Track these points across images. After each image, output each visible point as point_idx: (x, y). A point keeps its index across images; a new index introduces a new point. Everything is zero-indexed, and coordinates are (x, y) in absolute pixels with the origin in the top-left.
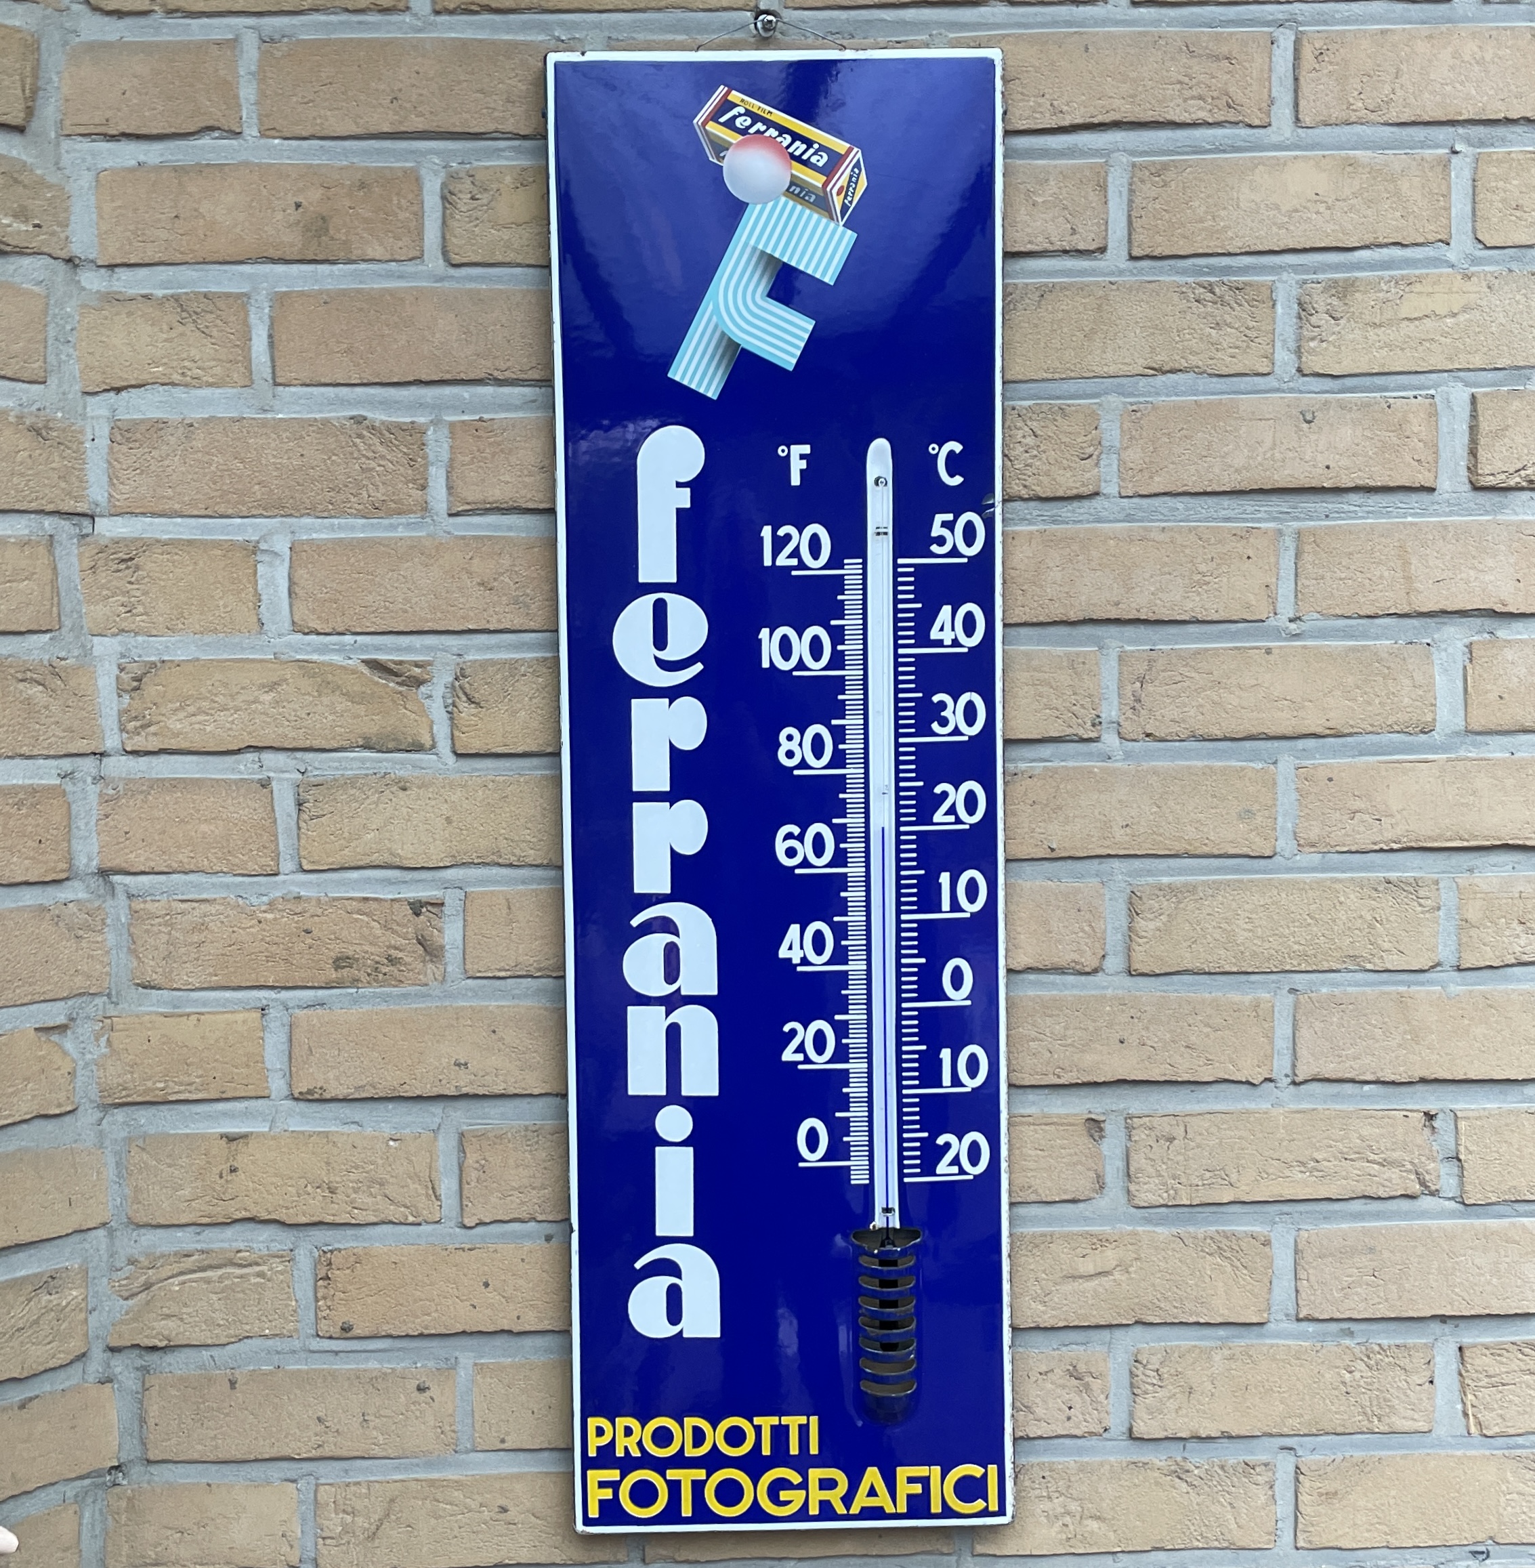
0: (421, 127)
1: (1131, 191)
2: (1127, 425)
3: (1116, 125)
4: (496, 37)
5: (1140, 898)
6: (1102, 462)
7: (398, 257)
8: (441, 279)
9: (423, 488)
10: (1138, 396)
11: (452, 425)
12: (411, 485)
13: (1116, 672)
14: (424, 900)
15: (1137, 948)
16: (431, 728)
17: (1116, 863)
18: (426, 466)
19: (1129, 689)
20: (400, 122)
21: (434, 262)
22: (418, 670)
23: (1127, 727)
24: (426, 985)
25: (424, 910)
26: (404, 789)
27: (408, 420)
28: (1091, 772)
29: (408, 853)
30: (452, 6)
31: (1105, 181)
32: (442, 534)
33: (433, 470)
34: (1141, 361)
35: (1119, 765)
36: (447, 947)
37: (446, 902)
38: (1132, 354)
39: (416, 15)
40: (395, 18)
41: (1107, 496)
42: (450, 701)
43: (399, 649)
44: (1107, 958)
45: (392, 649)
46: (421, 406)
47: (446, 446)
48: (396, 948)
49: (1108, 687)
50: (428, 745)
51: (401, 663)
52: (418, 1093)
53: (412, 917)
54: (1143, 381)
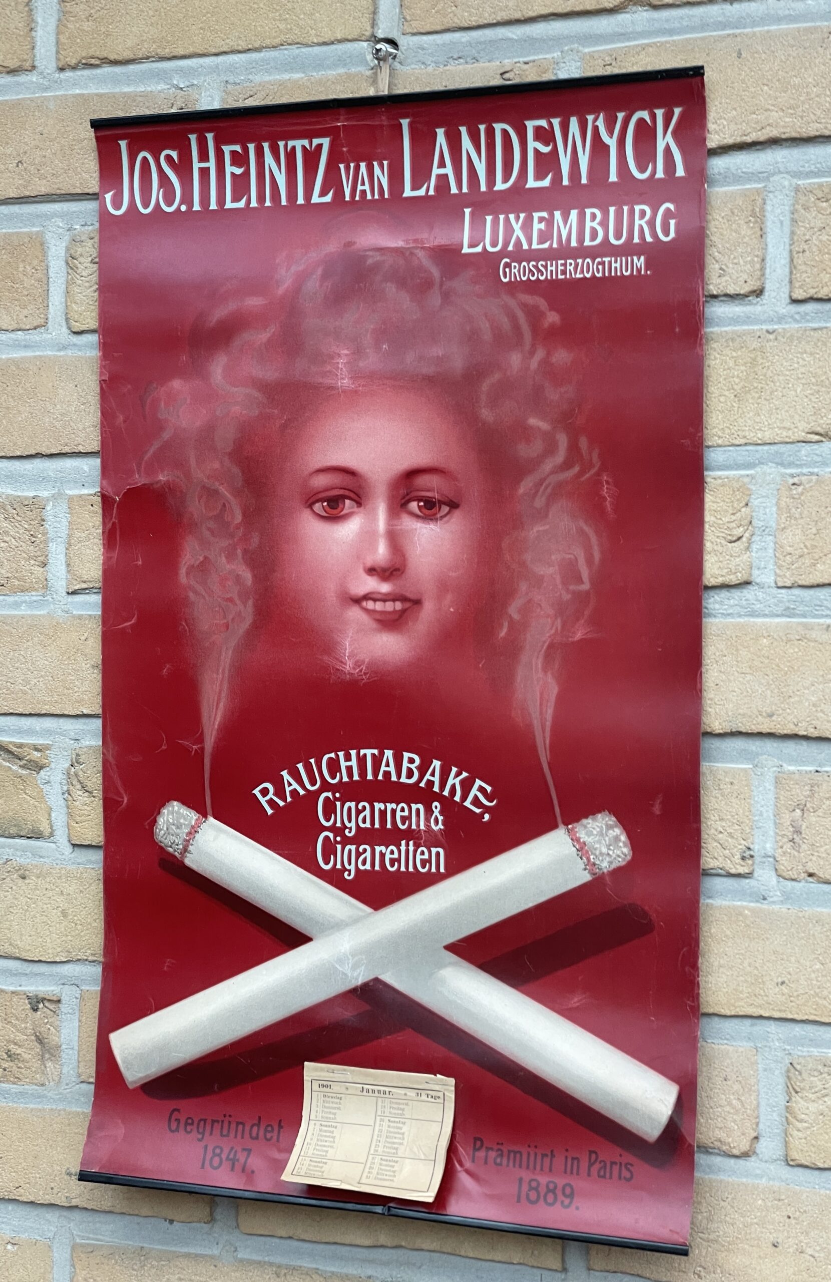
0: (43, 190)
1: (794, 221)
2: (785, 501)
3: (774, 142)
4: (117, 90)
5: (800, 1073)
6: (754, 547)
7: (24, 327)
8: (64, 348)
9: (44, 565)
10: (801, 466)
11: (71, 499)
12: (32, 562)
13: (771, 796)
14: (41, 995)
15: (795, 1133)
16: (50, 815)
17: (772, 1027)
18: (46, 542)
19: (787, 818)
20: (25, 187)
21: (58, 331)
22: (37, 754)
23: (785, 863)
24: (42, 1085)
25: (41, 1006)
26: (24, 878)
27: (32, 494)
28: (741, 914)
29: (25, 945)
30: (74, 62)
31: (762, 210)
32: (60, 613)
33: (52, 547)
34: (803, 425)
35: (776, 907)
36: (64, 1047)
37: (64, 999)
38: (792, 417)
39: (41, 73)
40: (22, 78)
41: (761, 586)
42: (65, 788)
43: (20, 732)
44: (762, 1140)
45: (14, 731)
46: (44, 479)
47: (65, 522)
48: (15, 1044)
49: (761, 814)
50: (47, 832)
51: (20, 746)
52: (32, 1199)
53: (30, 1013)
54: (805, 449)
